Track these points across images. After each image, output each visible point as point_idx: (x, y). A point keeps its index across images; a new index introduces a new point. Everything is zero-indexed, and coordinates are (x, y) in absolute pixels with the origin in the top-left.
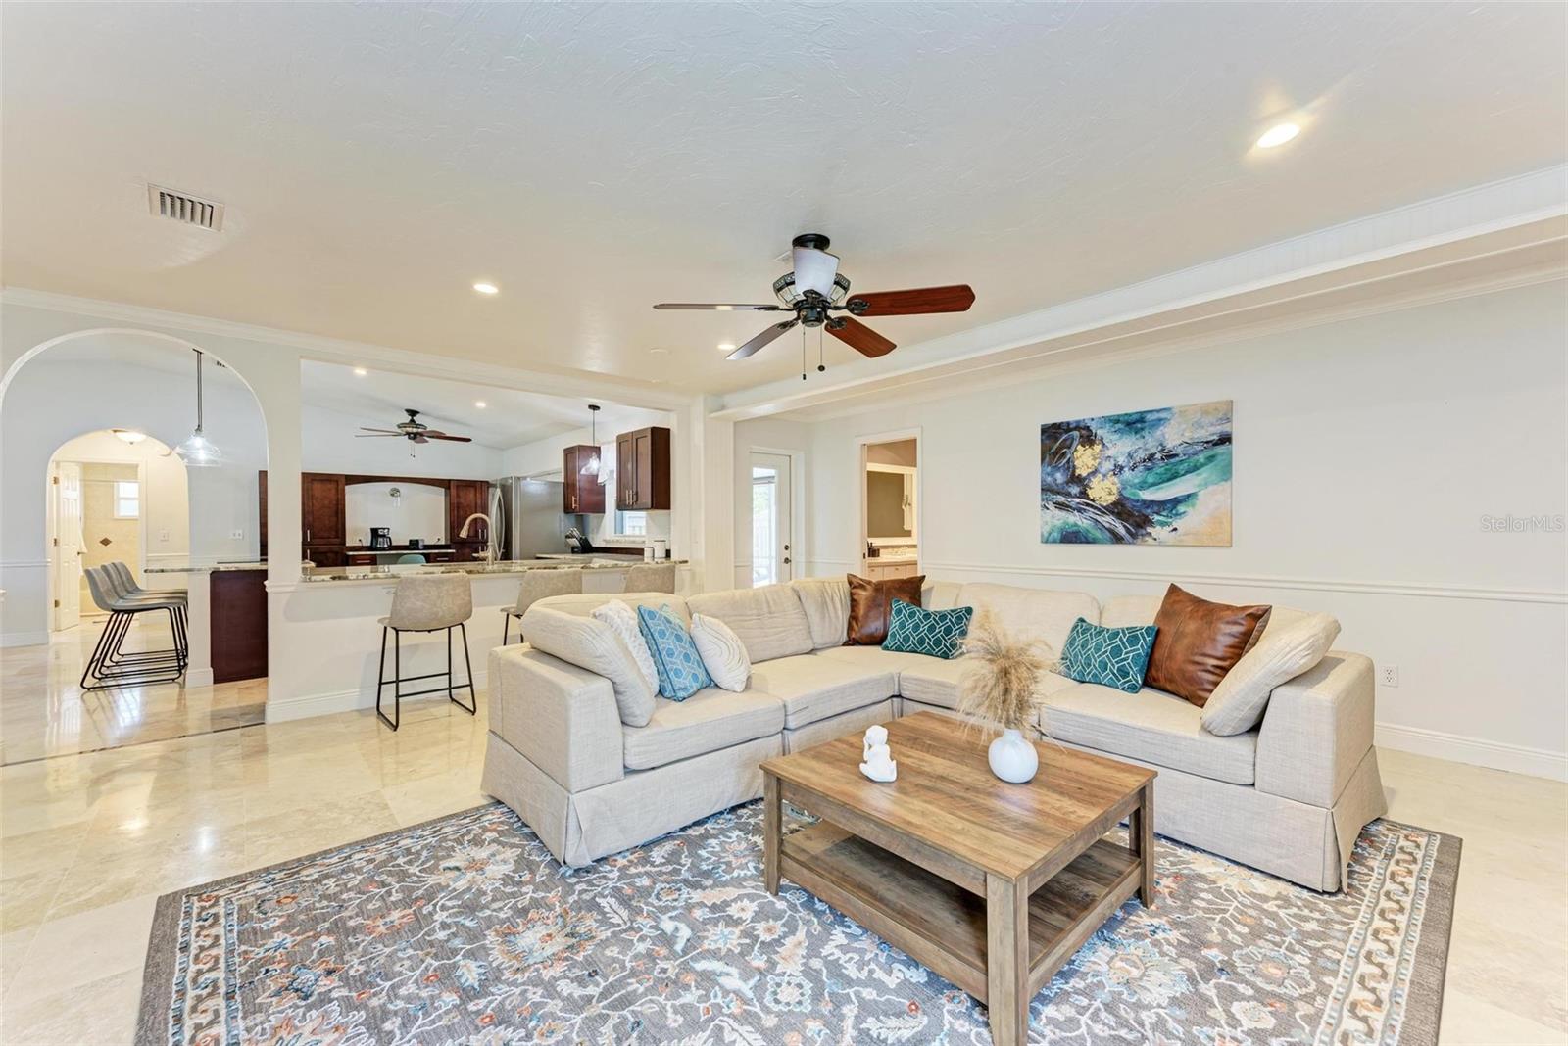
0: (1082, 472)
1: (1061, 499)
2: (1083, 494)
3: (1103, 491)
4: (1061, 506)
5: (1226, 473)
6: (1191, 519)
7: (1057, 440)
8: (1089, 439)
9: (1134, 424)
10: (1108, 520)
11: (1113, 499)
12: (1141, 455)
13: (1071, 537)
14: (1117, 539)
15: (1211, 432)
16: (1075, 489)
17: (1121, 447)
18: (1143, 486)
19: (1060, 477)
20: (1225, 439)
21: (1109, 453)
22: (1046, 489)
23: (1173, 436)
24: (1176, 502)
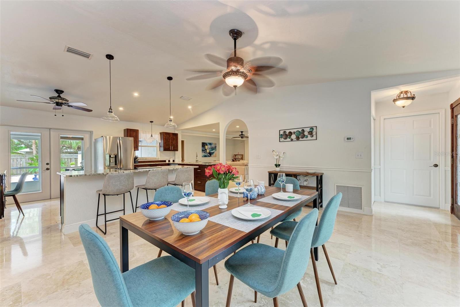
0: (206, 149)
1: (204, 152)
2: (206, 151)
3: (208, 151)
4: (204, 153)
5: (216, 150)
6: (214, 154)
7: (204, 145)
8: (207, 145)
9: (210, 144)
10: (208, 154)
11: (209, 152)
12: (211, 147)
13: (205, 156)
14: (209, 157)
15: (215, 146)
16: (205, 151)
17: (209, 146)
18: (211, 151)
19: (204, 149)
20: (216, 147)
21: (209, 147)
22: (203, 150)
23: (213, 146)
24: (213, 153)
